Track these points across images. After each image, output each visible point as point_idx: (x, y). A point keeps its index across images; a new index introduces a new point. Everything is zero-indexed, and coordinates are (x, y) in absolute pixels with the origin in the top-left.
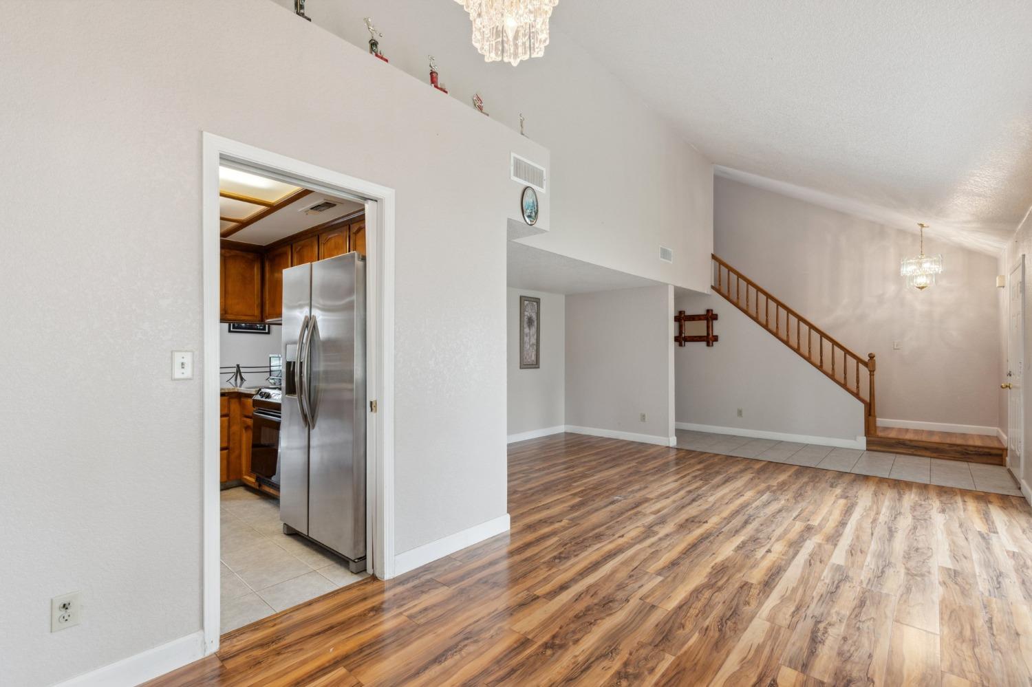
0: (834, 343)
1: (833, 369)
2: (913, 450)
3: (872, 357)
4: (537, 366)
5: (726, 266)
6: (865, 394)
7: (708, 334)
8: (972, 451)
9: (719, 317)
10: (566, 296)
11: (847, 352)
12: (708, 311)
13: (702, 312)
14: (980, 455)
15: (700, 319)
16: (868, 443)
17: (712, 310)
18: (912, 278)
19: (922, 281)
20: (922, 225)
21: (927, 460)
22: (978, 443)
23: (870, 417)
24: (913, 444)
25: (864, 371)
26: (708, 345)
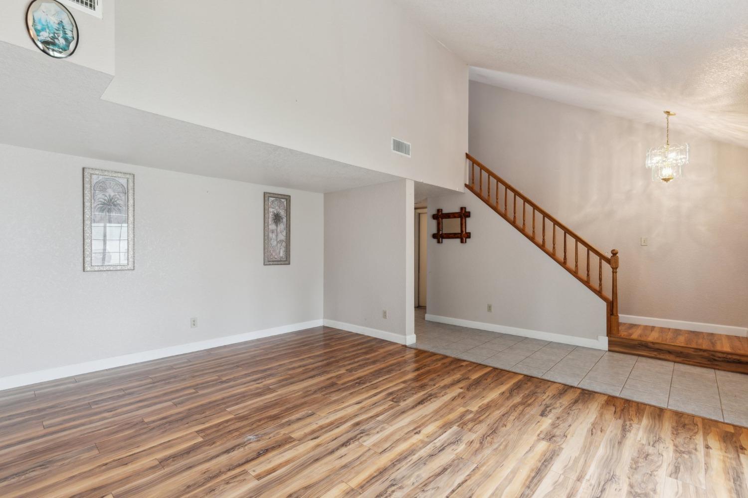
0: (578, 239)
1: (576, 266)
2: (655, 353)
3: (614, 253)
4: (286, 262)
5: (479, 164)
6: (608, 292)
7: (462, 231)
8: (719, 357)
9: (471, 215)
10: (324, 194)
11: (590, 248)
12: (462, 208)
13: (457, 210)
14: (728, 362)
15: (455, 217)
16: (611, 343)
17: (465, 208)
18: (658, 169)
19: (667, 172)
20: (668, 113)
21: (670, 365)
22: (727, 348)
23: (613, 317)
24: (657, 346)
25: (607, 268)
26: (462, 242)
